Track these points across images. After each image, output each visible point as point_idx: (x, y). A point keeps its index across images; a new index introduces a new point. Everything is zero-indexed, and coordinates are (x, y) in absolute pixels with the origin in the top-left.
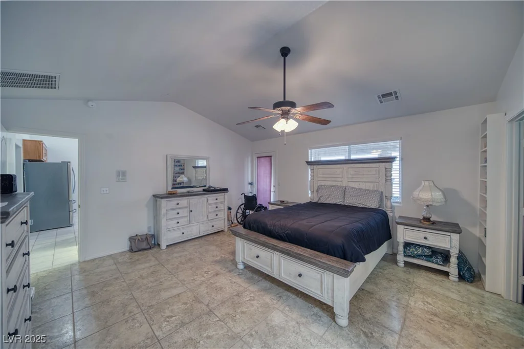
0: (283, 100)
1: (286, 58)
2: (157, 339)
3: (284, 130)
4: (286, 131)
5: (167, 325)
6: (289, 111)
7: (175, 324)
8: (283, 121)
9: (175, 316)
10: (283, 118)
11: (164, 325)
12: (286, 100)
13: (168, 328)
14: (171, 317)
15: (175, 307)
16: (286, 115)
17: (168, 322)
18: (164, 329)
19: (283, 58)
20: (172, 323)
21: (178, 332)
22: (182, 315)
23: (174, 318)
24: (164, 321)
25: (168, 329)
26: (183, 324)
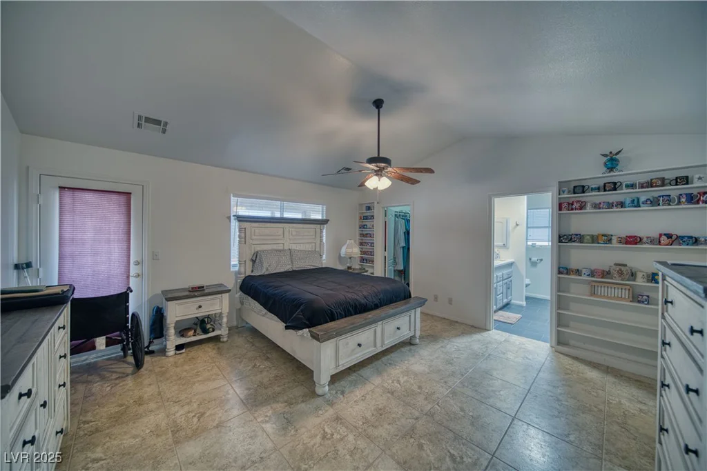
0: (377, 156)
1: (381, 109)
2: (492, 458)
3: (377, 188)
4: (379, 189)
5: (467, 456)
6: (383, 168)
7: (462, 446)
8: (375, 178)
9: (449, 452)
10: (377, 175)
11: (470, 460)
12: (381, 156)
13: (470, 453)
14: (452, 456)
15: (432, 458)
16: (379, 173)
17: (462, 458)
18: (476, 457)
19: (377, 110)
20: (461, 451)
21: (470, 439)
22: (444, 443)
23: (452, 452)
24: (463, 462)
25: (473, 452)
26: (457, 437)
